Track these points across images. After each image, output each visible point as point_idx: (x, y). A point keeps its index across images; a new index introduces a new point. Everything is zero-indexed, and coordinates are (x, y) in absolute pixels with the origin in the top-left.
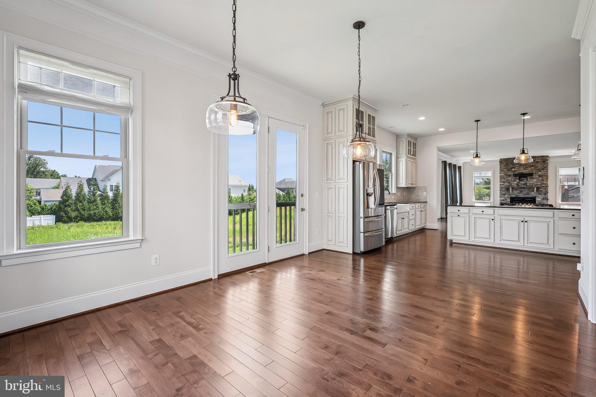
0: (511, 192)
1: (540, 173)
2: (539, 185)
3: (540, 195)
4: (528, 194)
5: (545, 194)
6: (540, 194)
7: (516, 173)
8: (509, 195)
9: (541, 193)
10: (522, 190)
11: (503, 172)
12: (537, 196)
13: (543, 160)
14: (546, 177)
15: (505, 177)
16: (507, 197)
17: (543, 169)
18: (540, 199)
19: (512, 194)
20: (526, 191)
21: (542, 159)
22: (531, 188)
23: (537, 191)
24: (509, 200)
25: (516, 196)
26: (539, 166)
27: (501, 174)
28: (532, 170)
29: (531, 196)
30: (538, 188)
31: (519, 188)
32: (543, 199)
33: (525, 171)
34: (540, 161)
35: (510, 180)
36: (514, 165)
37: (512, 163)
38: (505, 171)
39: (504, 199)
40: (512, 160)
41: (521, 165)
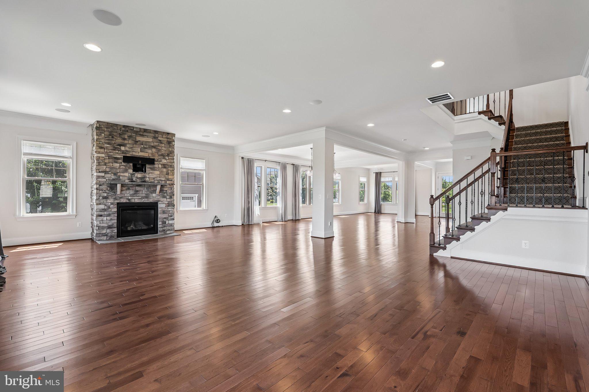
0: (119, 192)
1: (164, 161)
2: (163, 182)
3: (164, 199)
4: (147, 197)
5: (171, 197)
6: (164, 197)
7: (127, 155)
8: (115, 199)
9: (165, 195)
10: (138, 188)
11: (102, 150)
12: (159, 201)
13: (168, 140)
14: (171, 169)
15: (107, 161)
16: (112, 204)
17: (168, 155)
18: (164, 206)
19: (121, 198)
20: (143, 192)
21: (167, 138)
22: (152, 187)
23: (161, 191)
24: (116, 210)
25: (127, 201)
26: (164, 149)
27: (100, 155)
28: (152, 154)
29: (151, 200)
30: (162, 186)
31: (134, 186)
32: (168, 205)
33: (141, 154)
34: (164, 141)
35: (116, 169)
36: (124, 139)
37: (120, 134)
38: (107, 148)
39: (105, 207)
40: (121, 128)
41: (136, 142)
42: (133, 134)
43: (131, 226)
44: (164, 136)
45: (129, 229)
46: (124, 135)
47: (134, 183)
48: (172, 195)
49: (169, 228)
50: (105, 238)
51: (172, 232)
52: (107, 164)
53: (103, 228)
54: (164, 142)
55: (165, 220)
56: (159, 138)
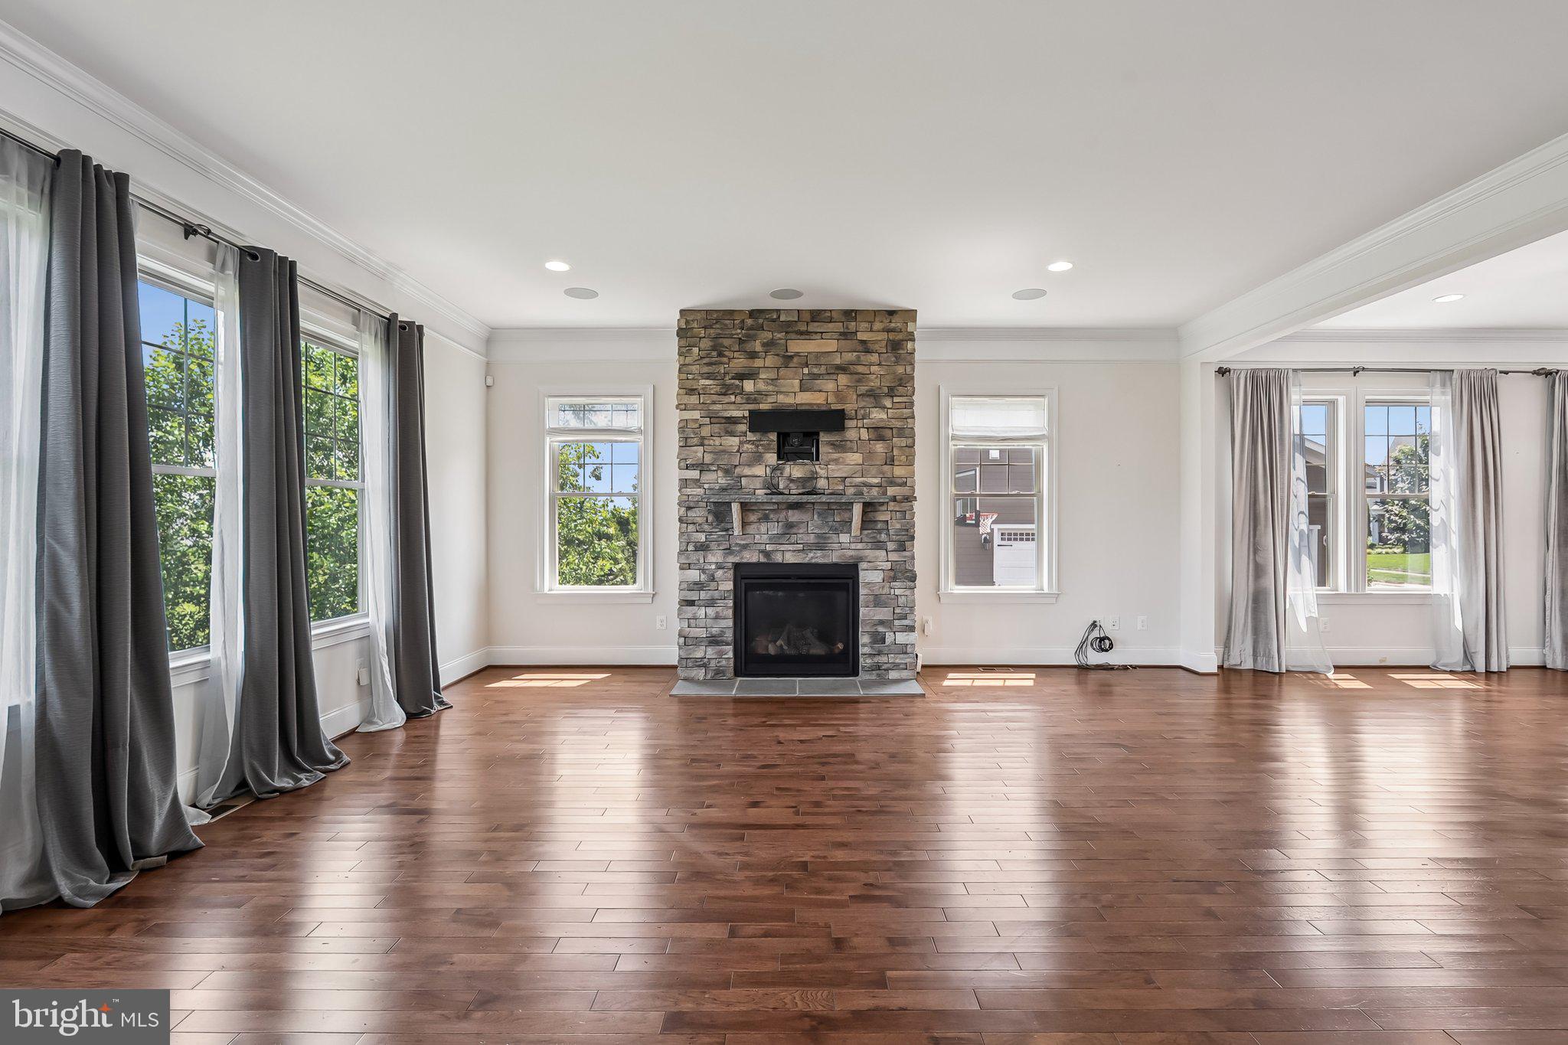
0: (737, 531)
1: (878, 416)
2: (875, 491)
3: (878, 553)
4: (821, 545)
5: (902, 547)
6: (879, 545)
7: (763, 407)
8: (729, 551)
9: (883, 537)
10: (794, 516)
11: (693, 399)
12: (861, 559)
13: (892, 336)
14: (903, 442)
15: (705, 431)
16: (720, 566)
17: (891, 393)
18: (877, 577)
19: (745, 547)
20: (810, 525)
21: (889, 331)
22: (835, 508)
23: (867, 523)
24: (729, 586)
25: (763, 560)
26: (877, 373)
27: (688, 415)
28: (838, 393)
29: (834, 557)
30: (869, 507)
31: (781, 507)
32: (892, 574)
33: (806, 399)
34: (876, 342)
35: (730, 453)
36: (753, 355)
37: (741, 341)
38: (705, 392)
39: (703, 576)
40: (743, 321)
41: (788, 359)
42: (779, 336)
43: (778, 643)
44: (877, 326)
45: (771, 650)
46: (753, 343)
47: (776, 498)
48: (906, 539)
49: (897, 661)
50: (700, 674)
51: (905, 674)
52: (706, 442)
53: (697, 642)
54: (876, 347)
55: (881, 629)
56: (861, 336)
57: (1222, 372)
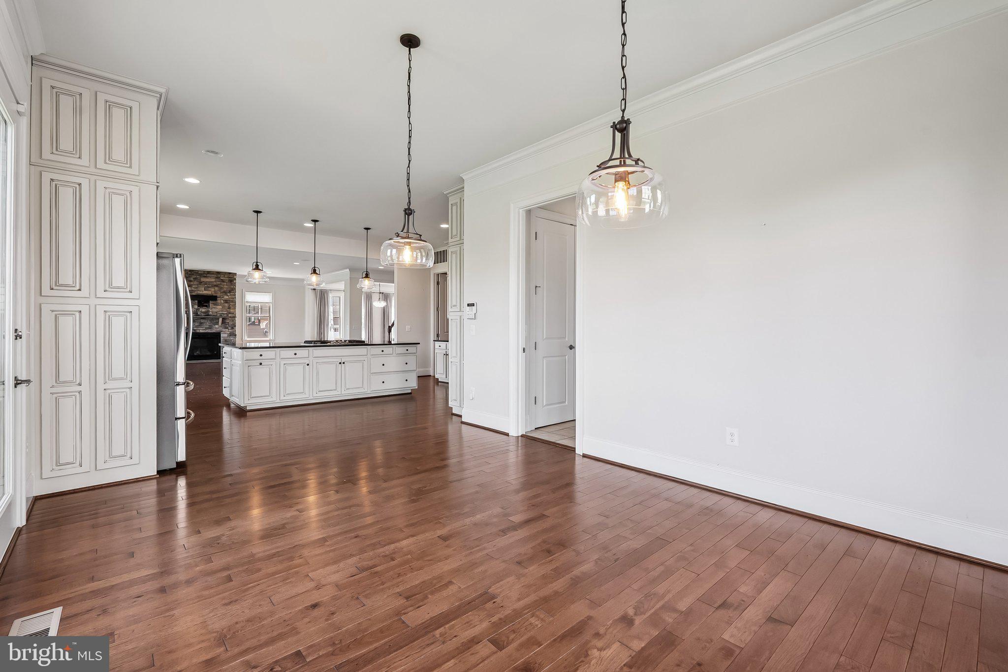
1: (226, 297)
2: (225, 315)
3: (226, 330)
4: (210, 328)
5: (232, 328)
6: (226, 328)
7: (194, 294)
9: (228, 326)
10: (202, 321)
12: (222, 331)
13: (229, 279)
14: (233, 304)
17: (230, 292)
18: (226, 335)
20: (207, 324)
21: (229, 277)
22: (214, 320)
23: (223, 322)
26: (225, 287)
28: (215, 291)
29: (214, 331)
30: (223, 319)
31: (199, 319)
32: (230, 334)
33: (205, 292)
41: (201, 283)
42: (198, 277)
43: (198, 352)
44: (226, 276)
45: (195, 354)
46: (190, 278)
47: (198, 317)
48: (234, 326)
54: (226, 281)
56: (221, 278)
57: (314, 289)
